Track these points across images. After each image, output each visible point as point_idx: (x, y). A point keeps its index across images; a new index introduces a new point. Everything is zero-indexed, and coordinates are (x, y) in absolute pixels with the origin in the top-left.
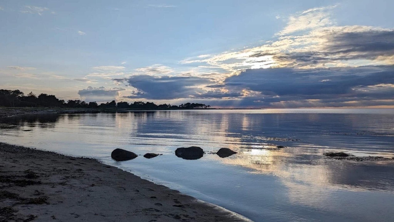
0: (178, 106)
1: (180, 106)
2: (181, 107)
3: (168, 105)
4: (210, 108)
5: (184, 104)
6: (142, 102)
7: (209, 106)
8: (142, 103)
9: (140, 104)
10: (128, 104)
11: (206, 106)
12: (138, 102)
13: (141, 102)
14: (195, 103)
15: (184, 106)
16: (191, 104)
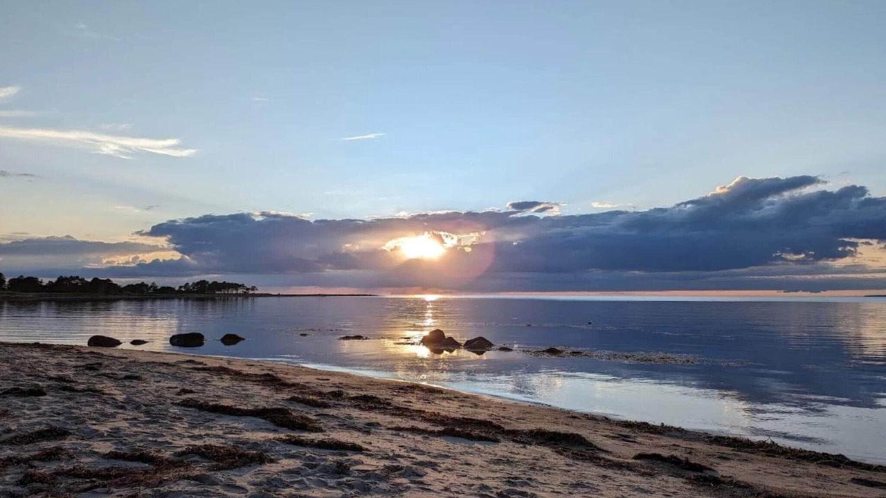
0: (177, 288)
1: (181, 287)
2: (183, 289)
3: (150, 285)
4: (256, 292)
5: (190, 284)
6: (80, 278)
7: (253, 288)
8: (80, 280)
9: (73, 282)
10: (41, 282)
11: (248, 289)
12: (68, 276)
13: (77, 277)
14: (219, 282)
15: (191, 288)
16: (210, 282)
